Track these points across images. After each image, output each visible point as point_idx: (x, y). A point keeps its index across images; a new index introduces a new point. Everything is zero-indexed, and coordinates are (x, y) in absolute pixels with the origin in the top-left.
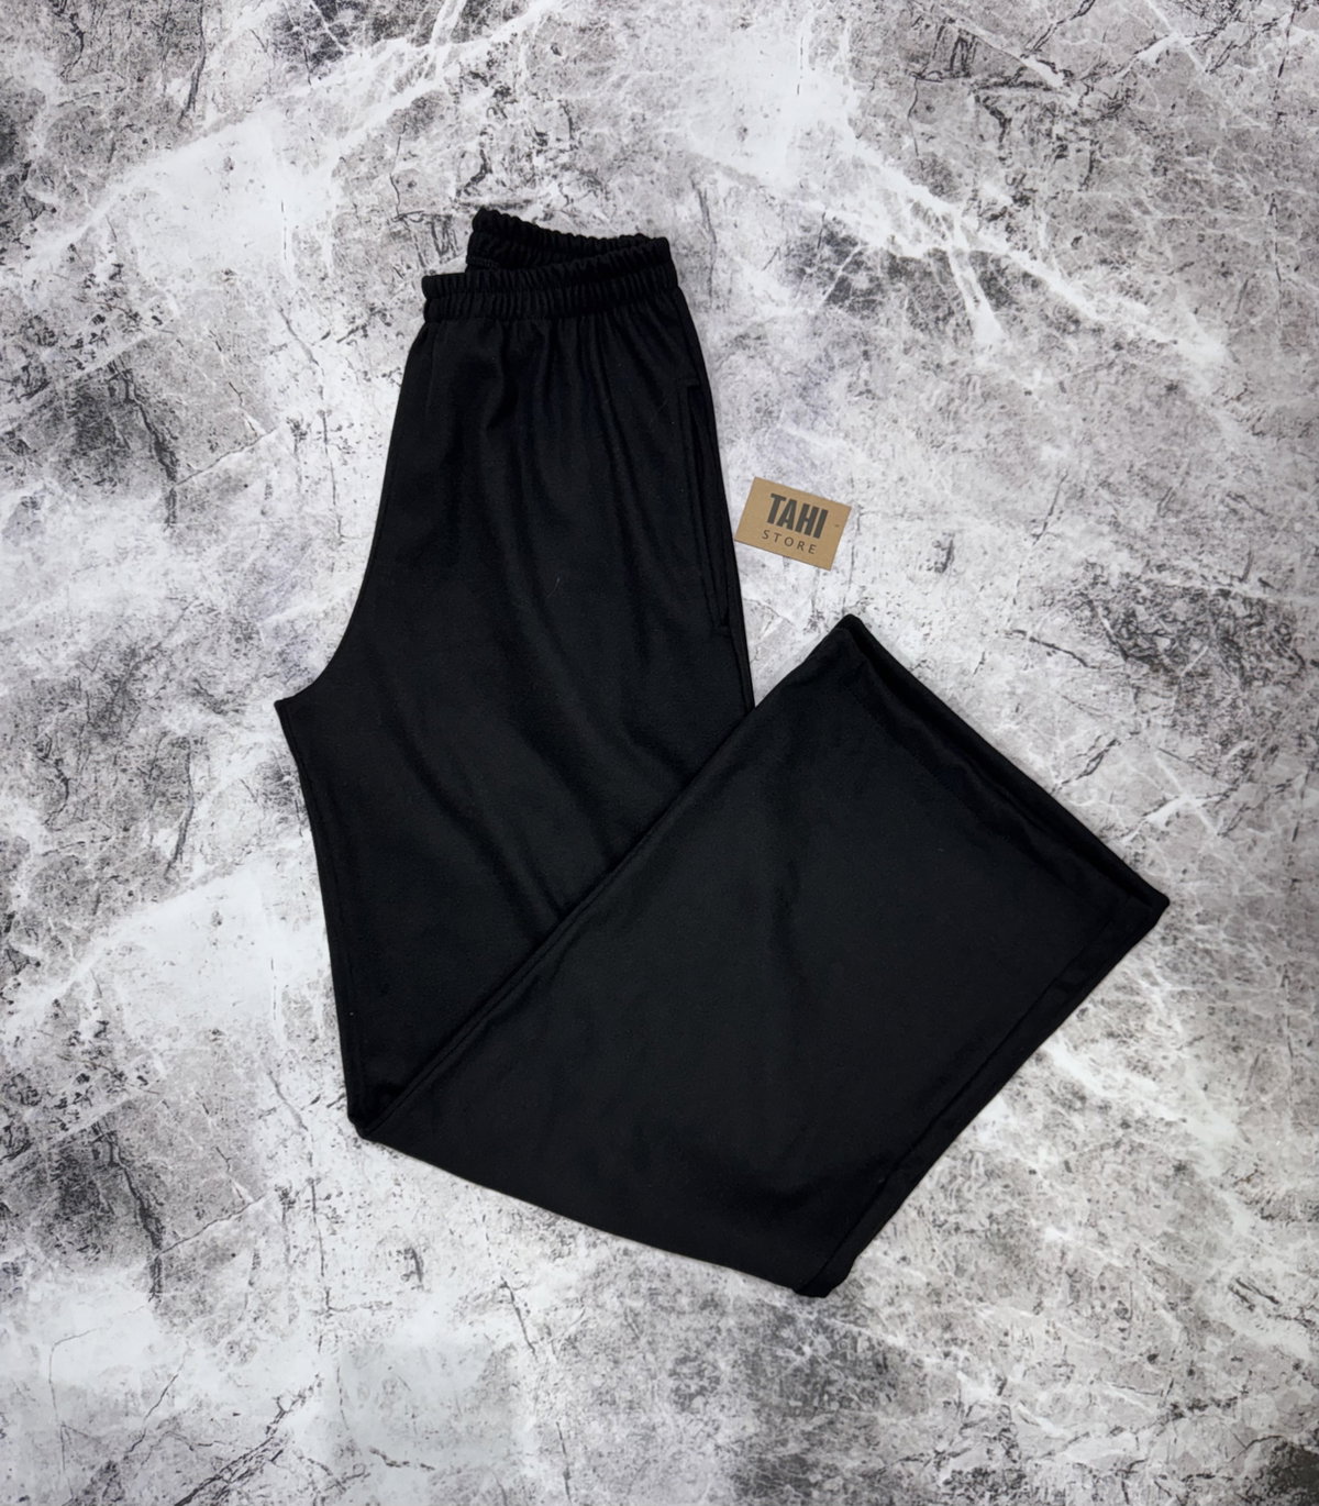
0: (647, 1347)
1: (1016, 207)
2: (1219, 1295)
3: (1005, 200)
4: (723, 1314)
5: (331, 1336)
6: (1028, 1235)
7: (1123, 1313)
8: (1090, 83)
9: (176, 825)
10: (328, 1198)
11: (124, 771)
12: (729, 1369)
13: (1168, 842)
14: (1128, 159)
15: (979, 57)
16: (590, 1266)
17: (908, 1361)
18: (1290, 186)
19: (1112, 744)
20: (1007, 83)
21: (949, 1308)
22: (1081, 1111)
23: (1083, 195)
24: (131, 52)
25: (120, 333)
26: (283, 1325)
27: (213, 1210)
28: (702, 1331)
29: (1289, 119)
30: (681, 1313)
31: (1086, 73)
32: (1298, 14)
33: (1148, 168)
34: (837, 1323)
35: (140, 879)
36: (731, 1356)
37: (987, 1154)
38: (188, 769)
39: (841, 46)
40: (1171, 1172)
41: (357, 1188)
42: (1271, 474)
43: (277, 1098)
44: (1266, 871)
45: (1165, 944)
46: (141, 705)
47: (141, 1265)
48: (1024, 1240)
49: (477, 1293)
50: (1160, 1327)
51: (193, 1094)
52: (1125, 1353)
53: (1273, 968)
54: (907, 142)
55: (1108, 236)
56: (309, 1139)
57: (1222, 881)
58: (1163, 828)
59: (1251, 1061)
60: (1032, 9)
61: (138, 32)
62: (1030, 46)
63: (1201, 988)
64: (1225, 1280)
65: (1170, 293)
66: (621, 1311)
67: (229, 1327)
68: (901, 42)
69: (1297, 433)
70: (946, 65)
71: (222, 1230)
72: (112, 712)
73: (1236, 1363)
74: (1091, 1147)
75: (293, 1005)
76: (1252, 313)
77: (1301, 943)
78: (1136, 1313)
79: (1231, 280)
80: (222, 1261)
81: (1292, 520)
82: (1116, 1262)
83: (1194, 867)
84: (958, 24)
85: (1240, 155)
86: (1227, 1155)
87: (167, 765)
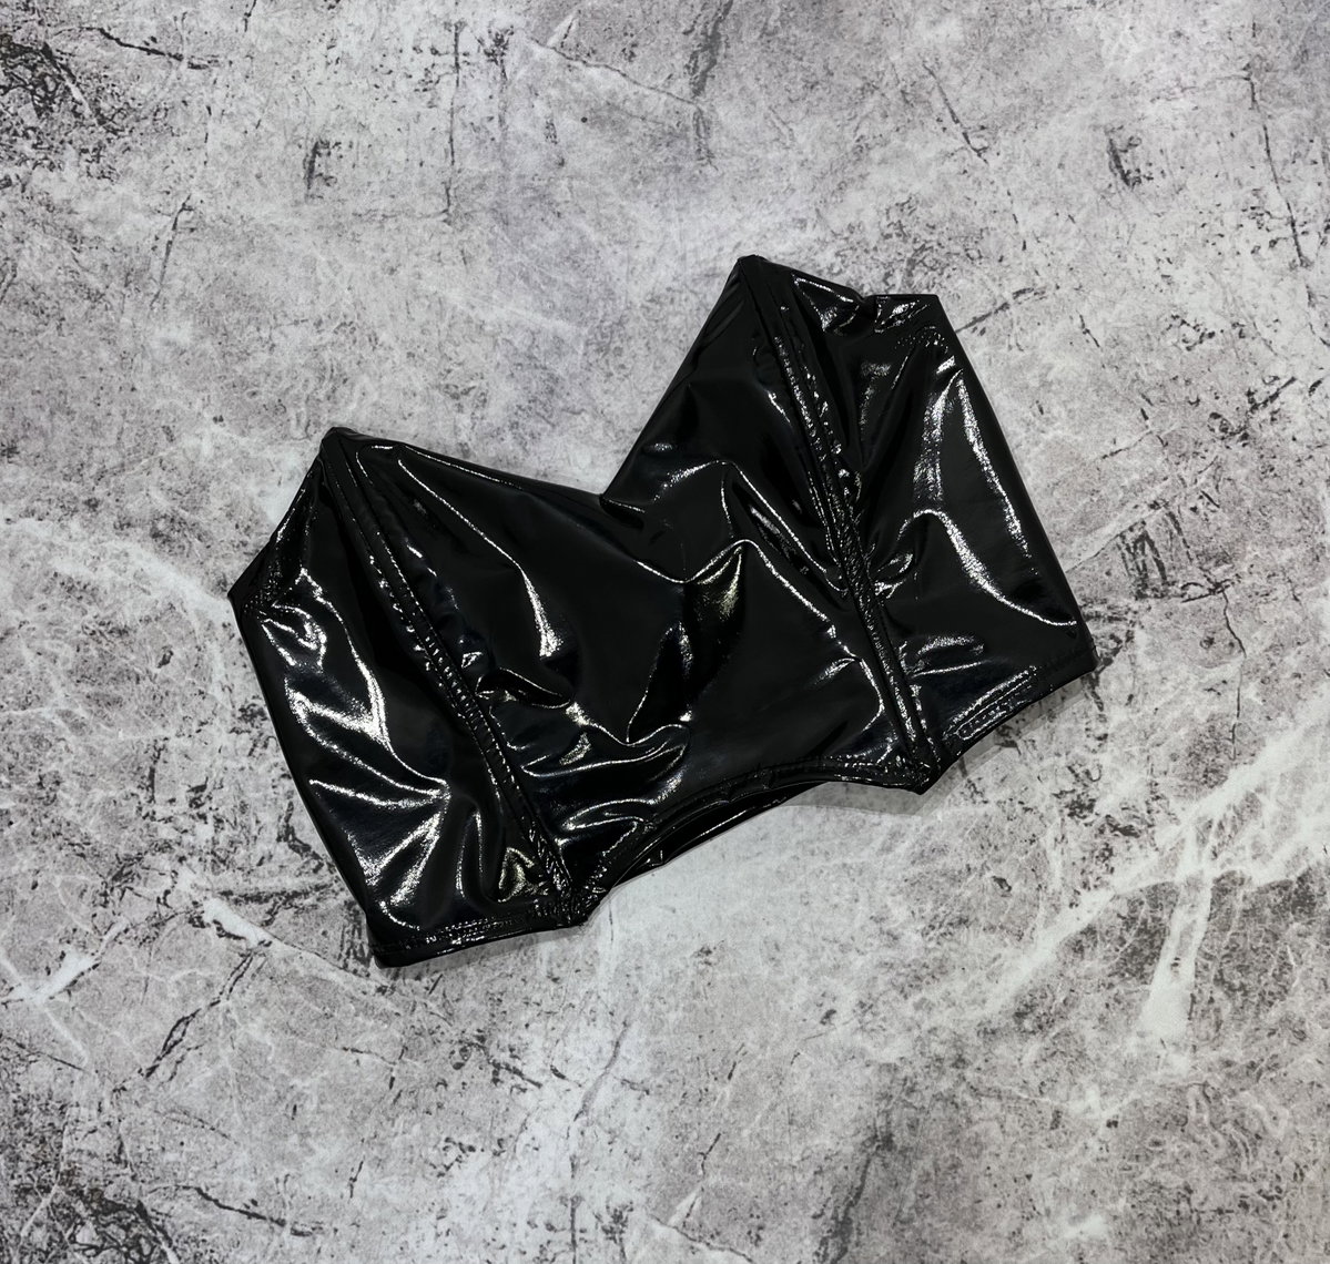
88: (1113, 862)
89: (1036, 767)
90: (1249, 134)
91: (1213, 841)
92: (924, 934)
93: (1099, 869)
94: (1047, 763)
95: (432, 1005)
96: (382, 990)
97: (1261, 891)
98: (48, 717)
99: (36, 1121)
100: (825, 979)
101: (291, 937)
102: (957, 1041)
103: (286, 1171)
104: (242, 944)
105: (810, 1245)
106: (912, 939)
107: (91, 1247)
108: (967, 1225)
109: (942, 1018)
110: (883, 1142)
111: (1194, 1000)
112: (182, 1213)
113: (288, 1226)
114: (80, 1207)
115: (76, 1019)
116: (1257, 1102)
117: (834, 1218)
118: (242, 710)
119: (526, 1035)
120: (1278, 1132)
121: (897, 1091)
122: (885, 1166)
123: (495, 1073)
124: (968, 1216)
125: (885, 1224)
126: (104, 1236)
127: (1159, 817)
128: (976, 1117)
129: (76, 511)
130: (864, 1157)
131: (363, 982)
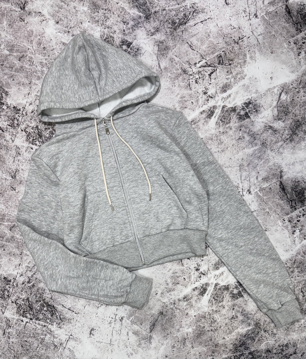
88: (201, 278)
89: (192, 263)
90: (239, 175)
91: (216, 278)
92: (172, 284)
93: (199, 279)
94: (194, 262)
97: (222, 286)
99: (40, 291)
100: (157, 289)
102: (175, 301)
103: (75, 304)
105: (149, 326)
106: (170, 285)
107: (46, 311)
108: (172, 327)
109: (173, 297)
110: (161, 313)
111: (209, 300)
112: (59, 308)
113: (74, 312)
114: (45, 305)
116: (216, 316)
117: (153, 323)
120: (218, 321)
121: (165, 306)
122: (161, 317)
125: (160, 325)
126: (48, 309)
127: (209, 273)
128: (175, 312)
130: (158, 315)
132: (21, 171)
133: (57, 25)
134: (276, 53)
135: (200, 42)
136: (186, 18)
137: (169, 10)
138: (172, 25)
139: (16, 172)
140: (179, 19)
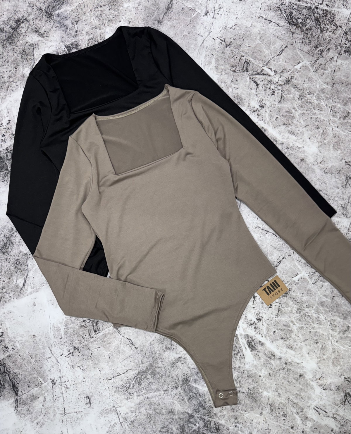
0: (153, 424)
1: (260, 108)
2: (311, 410)
3: (257, 106)
4: (174, 415)
5: (65, 420)
6: (259, 394)
7: (284, 415)
8: (281, 74)
9: (23, 278)
10: (65, 382)
11: (9, 262)
12: (176, 430)
13: (298, 285)
14: (291, 96)
15: (251, 67)
16: (138, 401)
17: (225, 428)
18: (336, 104)
19: (283, 258)
20: (258, 74)
21: (237, 413)
22: (274, 359)
23: (278, 105)
24: (14, 60)
25: (10, 139)
26: (52, 417)
27: (33, 385)
28: (168, 419)
29: (336, 85)
30: (163, 414)
31: (280, 72)
32: (339, 56)
33: (297, 98)
34: (206, 417)
35: (13, 293)
36: (176, 426)
37: (248, 371)
38: (27, 262)
39: (212, 62)
40: (298, 377)
41: (73, 380)
42: (329, 184)
43: (51, 354)
44: (325, 294)
45: (297, 313)
46: (14, 244)
47: (12, 400)
48: (258, 395)
49: (106, 409)
50: (294, 419)
51: (27, 353)
52: (285, 426)
53: (327, 321)
54: (230, 90)
55: (285, 117)
56: (60, 366)
57: (313, 296)
58: (297, 282)
59: (321, 346)
60: (266, 53)
61: (16, 54)
62: (265, 64)
63: (307, 326)
64: (313, 406)
65: (302, 133)
66: (146, 414)
67: (37, 418)
68: (229, 62)
69: (337, 173)
70: (242, 68)
71: (35, 391)
72: (6, 246)
73: (315, 429)
74: (276, 369)
75: (55, 329)
76: (325, 139)
77: (335, 314)
78: (288, 415)
79: (319, 130)
80: (35, 399)
81: (335, 197)
82: (283, 401)
83: (305, 293)
84: (245, 57)
85: (323, 95)
86: (314, 372)
87: (21, 261)
95: (235, 53)
96: (243, 56)
98: (299, 111)
99: (307, 41)
101: (259, 67)
103: (263, 28)
104: (267, 67)
105: (174, 7)
107: (299, 19)
110: (159, 22)
112: (282, 22)
113: (264, 18)
114: (301, 25)
115: (299, 57)
116: (96, 22)
117: (169, 11)
118: (264, 108)
119: (219, 46)
120: (94, 17)
122: (159, 18)
123: (225, 40)
124: (147, 9)
125: (161, 9)
126: (297, 20)
128: (143, 25)
129: (291, 147)
130: (163, 20)
131: (246, 58)
132: (340, 186)
133: (301, 372)
134: (29, 336)
135: (121, 349)
136: (138, 380)
137: (160, 391)
138: (155, 371)
139: (346, 185)
140: (147, 379)
